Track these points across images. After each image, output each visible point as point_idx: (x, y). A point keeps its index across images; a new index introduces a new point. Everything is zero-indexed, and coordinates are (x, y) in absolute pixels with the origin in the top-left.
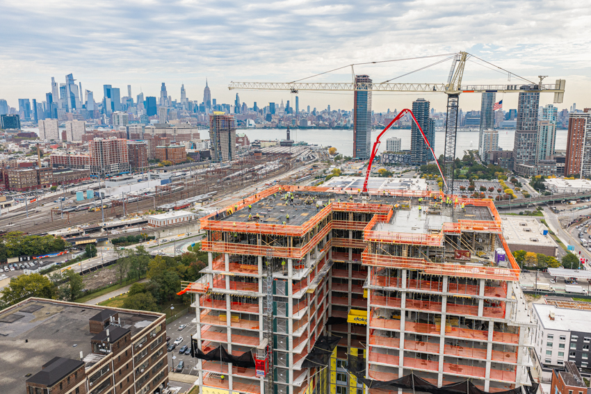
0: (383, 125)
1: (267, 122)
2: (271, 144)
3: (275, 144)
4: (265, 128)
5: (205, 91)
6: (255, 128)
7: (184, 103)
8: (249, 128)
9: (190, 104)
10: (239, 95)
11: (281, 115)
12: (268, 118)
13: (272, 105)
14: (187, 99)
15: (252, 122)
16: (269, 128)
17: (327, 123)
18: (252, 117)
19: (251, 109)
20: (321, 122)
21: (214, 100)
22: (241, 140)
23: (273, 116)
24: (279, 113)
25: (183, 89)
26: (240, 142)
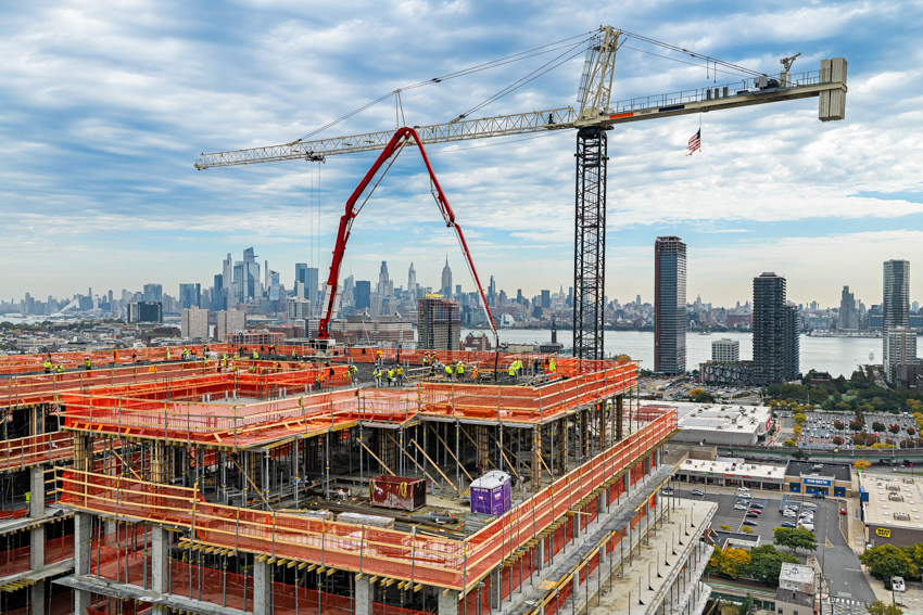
0: (723, 325)
1: (534, 319)
2: (525, 348)
3: (531, 349)
4: (529, 327)
5: (444, 273)
6: (513, 328)
7: (413, 292)
8: (503, 328)
9: (420, 291)
10: (495, 279)
11: (559, 309)
12: (537, 312)
13: (545, 293)
14: (418, 285)
15: (510, 318)
16: (536, 328)
17: (629, 321)
18: (512, 311)
19: (513, 300)
20: (620, 319)
21: (459, 287)
22: (476, 342)
23: (545, 310)
24: (556, 306)
25: (412, 272)
26: (475, 346)
